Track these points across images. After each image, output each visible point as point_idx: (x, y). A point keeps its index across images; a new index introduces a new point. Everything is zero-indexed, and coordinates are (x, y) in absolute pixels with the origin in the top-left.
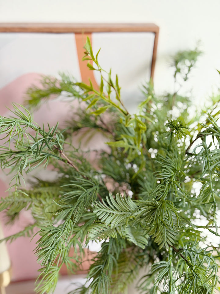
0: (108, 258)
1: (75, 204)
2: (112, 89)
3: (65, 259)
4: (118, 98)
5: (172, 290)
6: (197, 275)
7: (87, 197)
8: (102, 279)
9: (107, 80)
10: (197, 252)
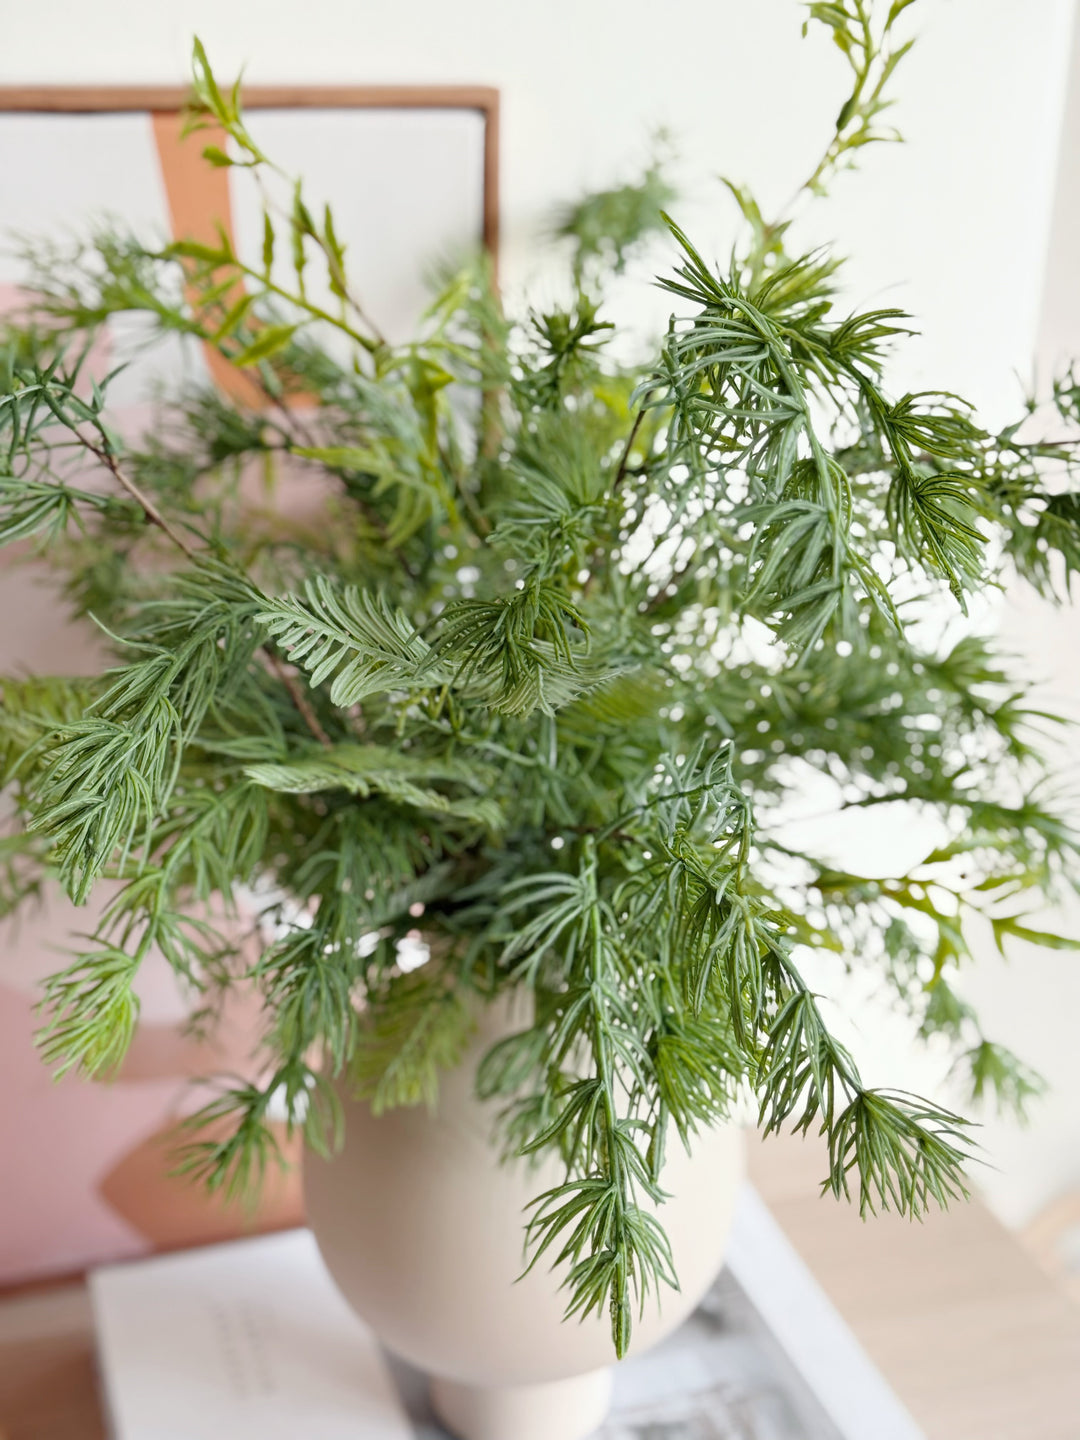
0: (338, 907)
1: (185, 647)
2: (308, 242)
3: (161, 921)
4: (338, 287)
5: (602, 975)
6: (683, 861)
7: (231, 628)
8: (316, 977)
9: (289, 208)
10: (682, 790)
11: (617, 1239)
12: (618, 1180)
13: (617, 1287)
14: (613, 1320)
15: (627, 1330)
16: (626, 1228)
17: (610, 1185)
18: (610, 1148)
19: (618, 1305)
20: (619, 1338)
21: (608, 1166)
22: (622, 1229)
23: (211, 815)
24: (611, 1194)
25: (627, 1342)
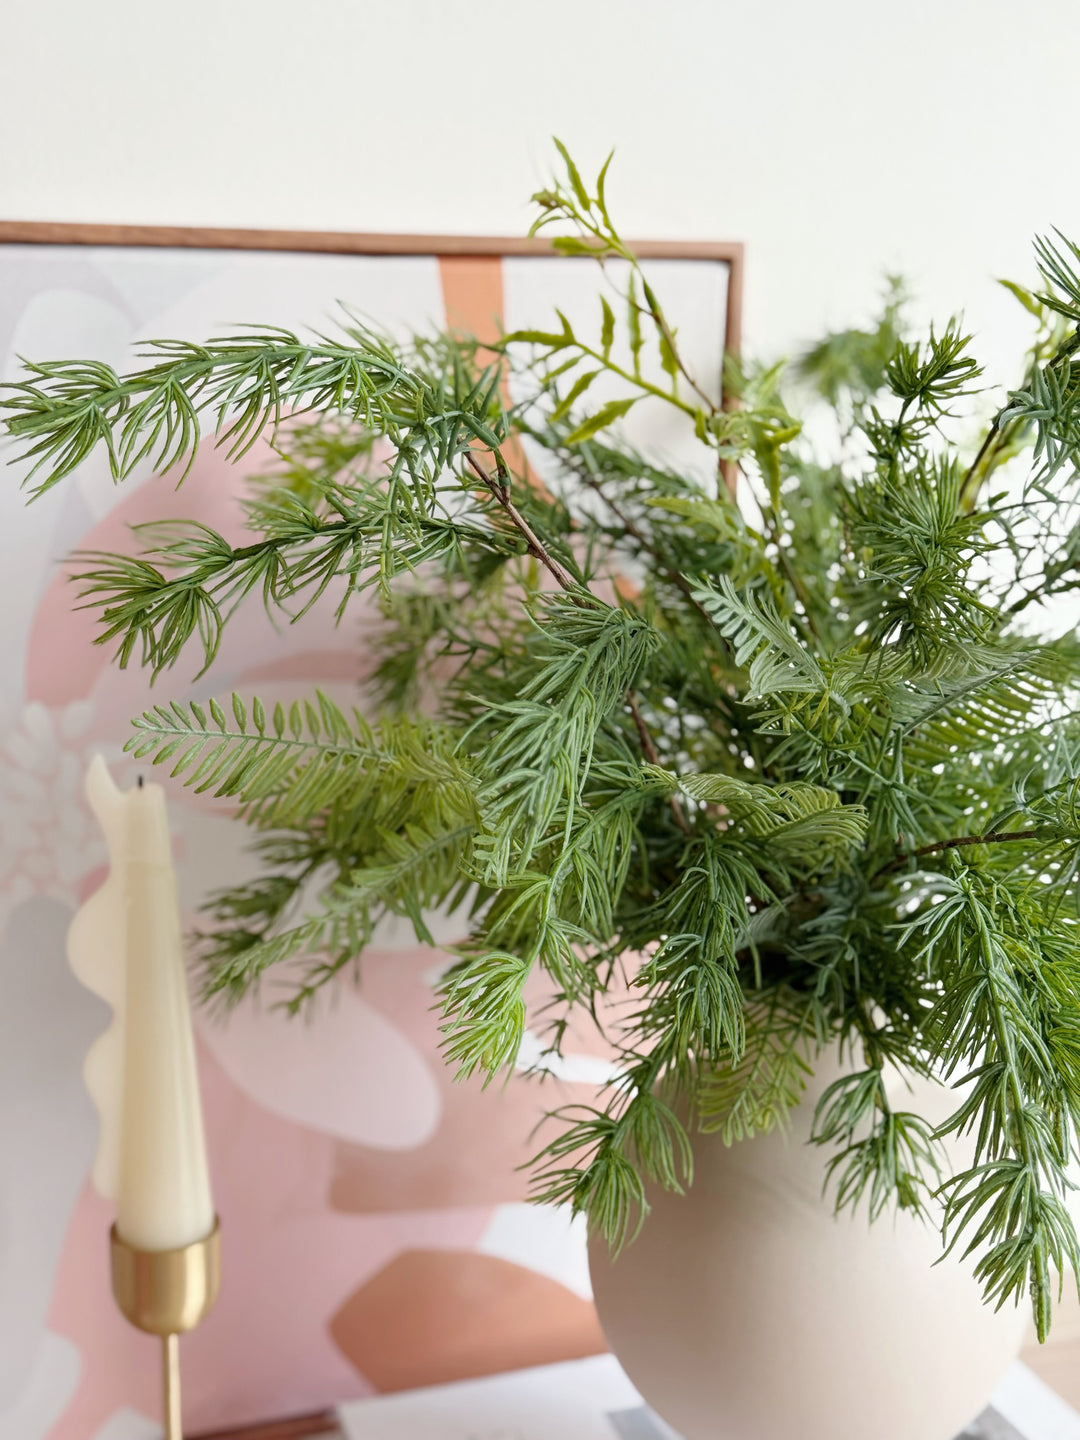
5: (995, 965)
11: (1034, 1220)
12: (1031, 1160)
13: (1035, 1268)
14: (1034, 1302)
15: (1049, 1313)
16: (1042, 1208)
17: (1024, 1166)
18: (1020, 1128)
19: (1038, 1287)
20: (1041, 1321)
21: (1019, 1148)
22: (1037, 1209)
23: (588, 830)
24: (1026, 1175)
25: (1049, 1325)
